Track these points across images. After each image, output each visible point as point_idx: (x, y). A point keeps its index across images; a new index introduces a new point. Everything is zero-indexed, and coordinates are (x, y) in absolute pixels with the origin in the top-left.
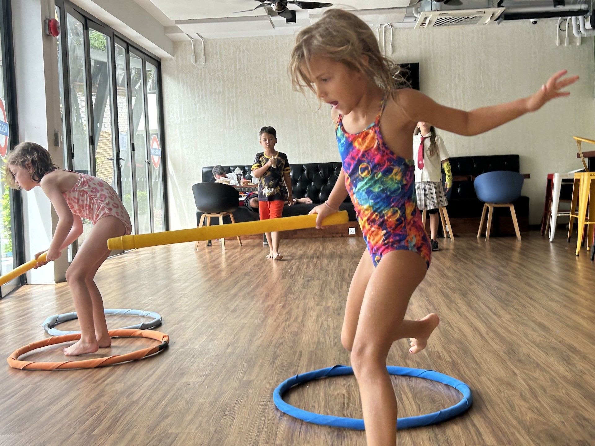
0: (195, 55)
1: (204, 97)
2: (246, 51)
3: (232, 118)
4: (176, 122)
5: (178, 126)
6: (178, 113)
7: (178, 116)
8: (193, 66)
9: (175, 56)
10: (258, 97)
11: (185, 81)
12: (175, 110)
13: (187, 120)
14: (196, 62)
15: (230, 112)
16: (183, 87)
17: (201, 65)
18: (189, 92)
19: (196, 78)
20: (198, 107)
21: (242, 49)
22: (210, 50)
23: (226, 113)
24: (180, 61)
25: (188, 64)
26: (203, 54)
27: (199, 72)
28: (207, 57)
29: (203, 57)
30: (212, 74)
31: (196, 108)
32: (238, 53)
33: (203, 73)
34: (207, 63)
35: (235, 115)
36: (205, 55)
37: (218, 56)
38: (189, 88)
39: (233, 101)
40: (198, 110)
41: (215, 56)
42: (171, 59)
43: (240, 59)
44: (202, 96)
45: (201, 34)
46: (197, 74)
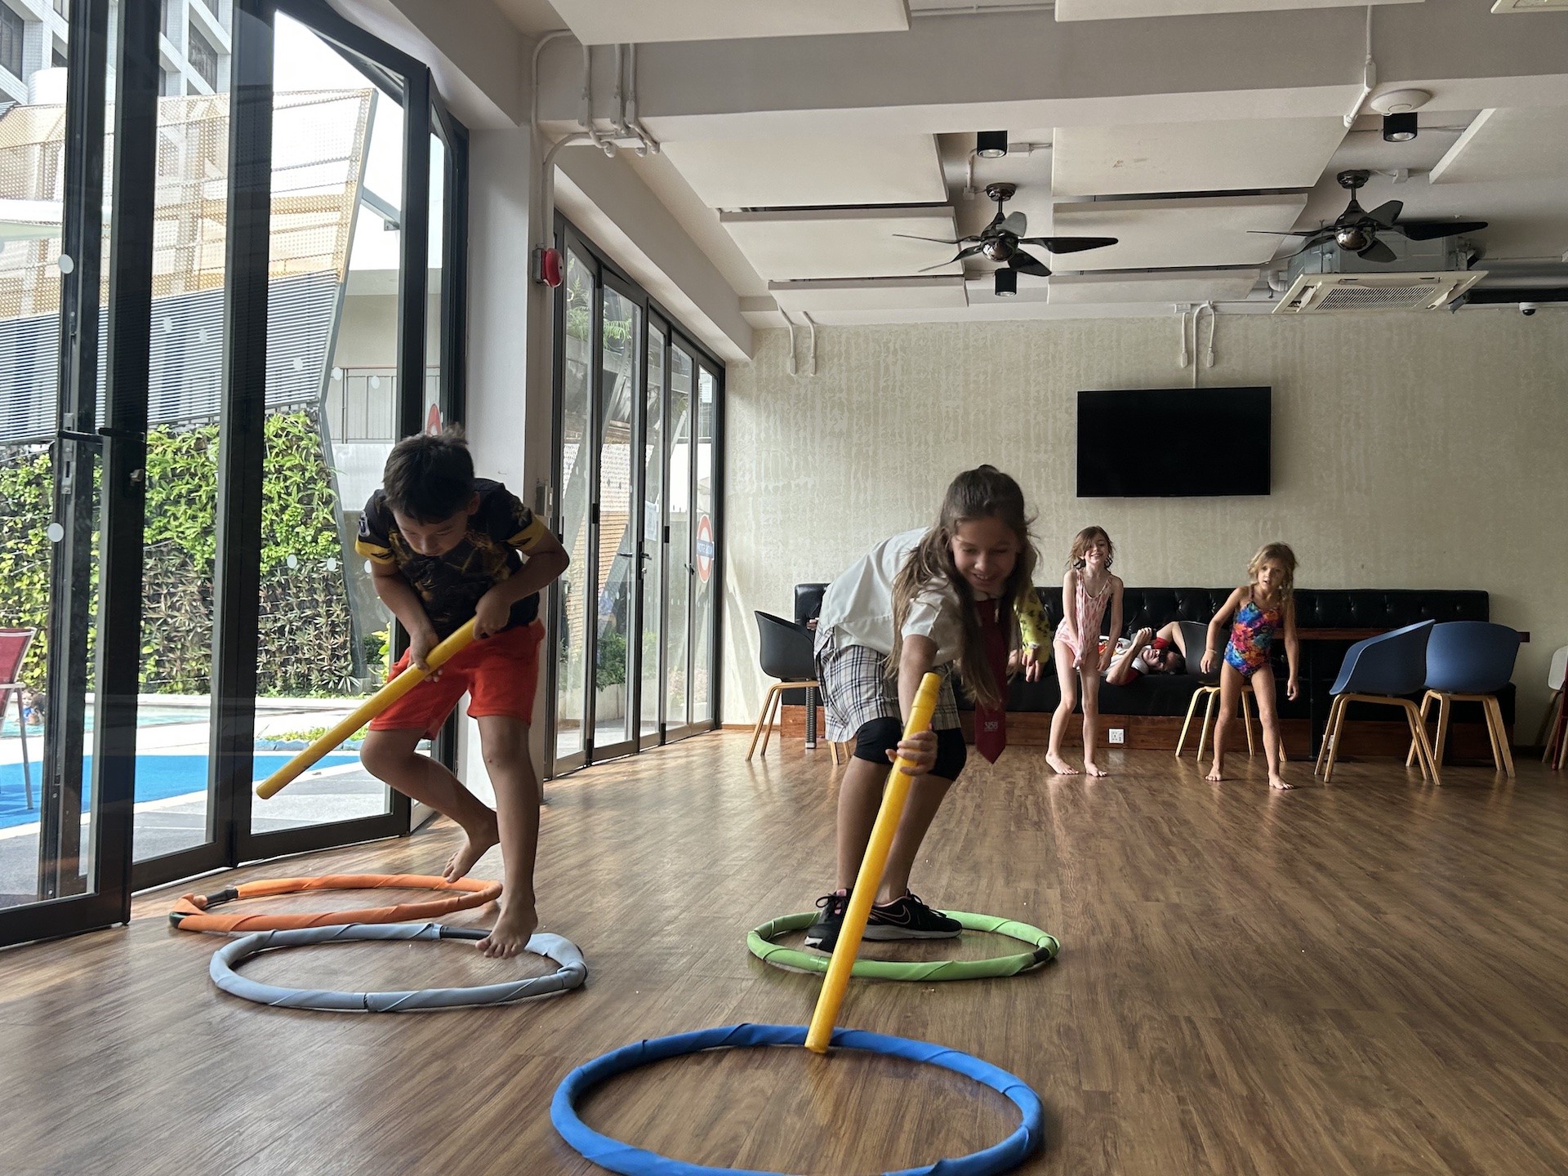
0: (795, 356)
1: (808, 441)
2: (900, 353)
3: (862, 487)
4: (747, 490)
5: (751, 499)
6: (754, 472)
7: (754, 478)
8: (789, 377)
9: (755, 358)
10: (919, 445)
11: (772, 409)
12: (747, 466)
13: (770, 487)
14: (797, 371)
15: (859, 475)
16: (767, 422)
17: (807, 377)
18: (779, 429)
19: (795, 404)
20: (794, 462)
21: (892, 349)
22: (828, 348)
23: (852, 476)
24: (764, 368)
25: (781, 374)
26: (812, 355)
27: (802, 391)
28: (820, 362)
29: (812, 361)
30: (827, 396)
31: (791, 463)
32: (883, 355)
33: (809, 394)
34: (818, 374)
35: (870, 479)
36: (815, 357)
37: (842, 361)
38: (778, 423)
39: (867, 451)
40: (793, 468)
41: (836, 360)
42: (746, 365)
43: (887, 368)
44: (805, 438)
45: (813, 315)
46: (798, 395)
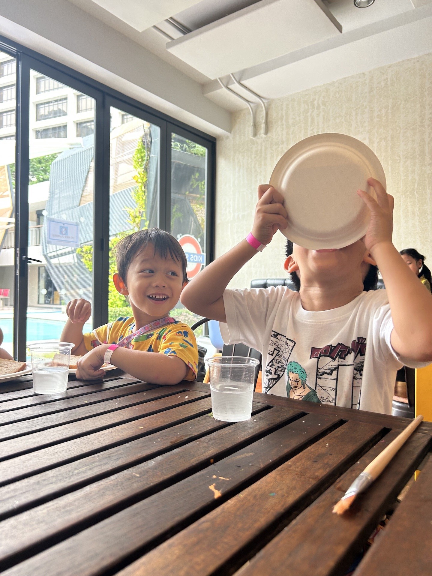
0: (254, 125)
4: (228, 219)
5: (229, 225)
6: (231, 207)
7: (231, 211)
8: (251, 140)
9: (232, 132)
11: (241, 163)
12: (228, 204)
13: (240, 216)
14: (255, 135)
17: (262, 138)
19: (255, 157)
20: (254, 198)
22: (274, 115)
24: (238, 137)
25: (246, 139)
26: (264, 121)
27: (259, 148)
28: (269, 125)
29: (264, 126)
30: (274, 148)
31: (252, 198)
32: (310, 111)
33: (263, 149)
34: (269, 135)
36: (266, 123)
37: (284, 122)
40: (253, 201)
41: (279, 122)
42: (228, 137)
46: (257, 151)
